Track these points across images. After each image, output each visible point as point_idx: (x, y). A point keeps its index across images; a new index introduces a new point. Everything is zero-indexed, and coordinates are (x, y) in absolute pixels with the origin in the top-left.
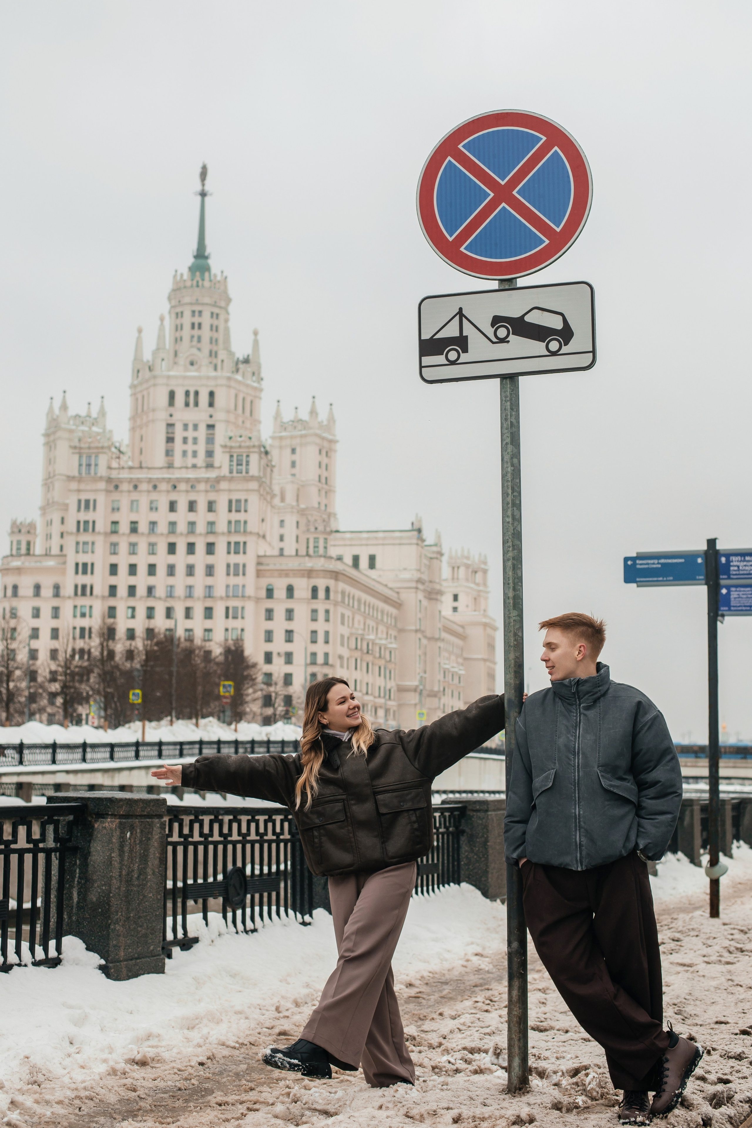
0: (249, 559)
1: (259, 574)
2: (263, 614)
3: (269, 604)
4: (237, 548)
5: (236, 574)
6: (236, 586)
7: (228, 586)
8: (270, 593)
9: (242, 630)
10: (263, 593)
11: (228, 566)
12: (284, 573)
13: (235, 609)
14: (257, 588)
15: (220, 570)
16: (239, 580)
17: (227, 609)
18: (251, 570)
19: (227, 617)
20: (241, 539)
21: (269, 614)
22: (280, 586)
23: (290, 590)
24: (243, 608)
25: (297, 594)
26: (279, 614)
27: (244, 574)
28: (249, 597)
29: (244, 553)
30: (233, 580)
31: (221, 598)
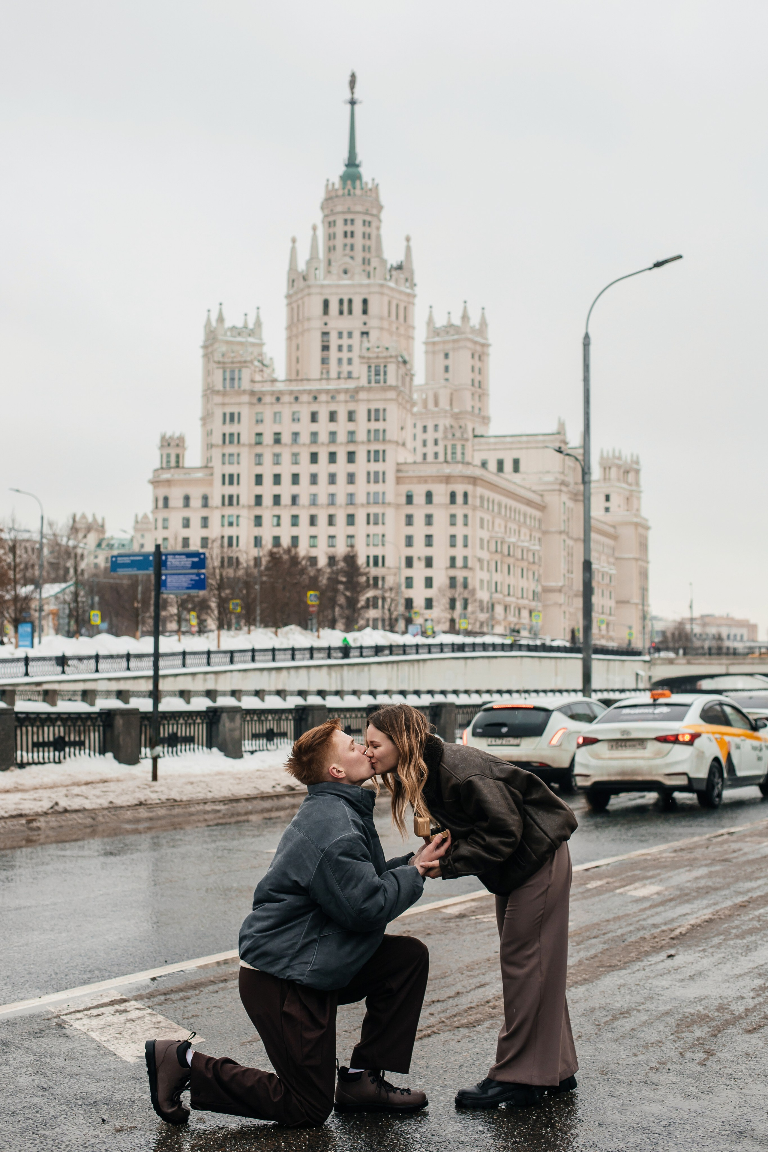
0: (388, 467)
1: (399, 481)
2: (403, 520)
3: (409, 510)
4: (376, 456)
5: (376, 481)
6: (376, 494)
7: (368, 494)
8: (409, 499)
9: (383, 536)
10: (403, 500)
11: (369, 474)
12: (423, 480)
13: (376, 515)
14: (397, 495)
15: (361, 478)
16: (379, 488)
17: (368, 515)
18: (391, 477)
19: (368, 523)
20: (380, 447)
21: (409, 520)
22: (419, 492)
23: (429, 496)
24: (383, 514)
25: (435, 499)
26: (419, 520)
27: (384, 481)
28: (389, 504)
29: (384, 460)
30: (374, 488)
31: (362, 505)
